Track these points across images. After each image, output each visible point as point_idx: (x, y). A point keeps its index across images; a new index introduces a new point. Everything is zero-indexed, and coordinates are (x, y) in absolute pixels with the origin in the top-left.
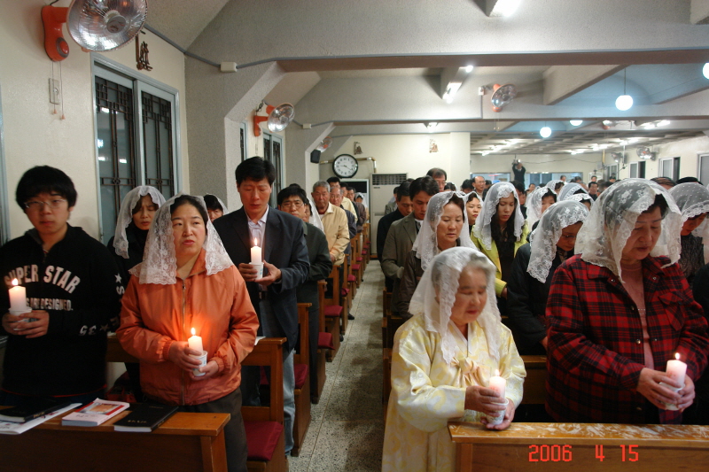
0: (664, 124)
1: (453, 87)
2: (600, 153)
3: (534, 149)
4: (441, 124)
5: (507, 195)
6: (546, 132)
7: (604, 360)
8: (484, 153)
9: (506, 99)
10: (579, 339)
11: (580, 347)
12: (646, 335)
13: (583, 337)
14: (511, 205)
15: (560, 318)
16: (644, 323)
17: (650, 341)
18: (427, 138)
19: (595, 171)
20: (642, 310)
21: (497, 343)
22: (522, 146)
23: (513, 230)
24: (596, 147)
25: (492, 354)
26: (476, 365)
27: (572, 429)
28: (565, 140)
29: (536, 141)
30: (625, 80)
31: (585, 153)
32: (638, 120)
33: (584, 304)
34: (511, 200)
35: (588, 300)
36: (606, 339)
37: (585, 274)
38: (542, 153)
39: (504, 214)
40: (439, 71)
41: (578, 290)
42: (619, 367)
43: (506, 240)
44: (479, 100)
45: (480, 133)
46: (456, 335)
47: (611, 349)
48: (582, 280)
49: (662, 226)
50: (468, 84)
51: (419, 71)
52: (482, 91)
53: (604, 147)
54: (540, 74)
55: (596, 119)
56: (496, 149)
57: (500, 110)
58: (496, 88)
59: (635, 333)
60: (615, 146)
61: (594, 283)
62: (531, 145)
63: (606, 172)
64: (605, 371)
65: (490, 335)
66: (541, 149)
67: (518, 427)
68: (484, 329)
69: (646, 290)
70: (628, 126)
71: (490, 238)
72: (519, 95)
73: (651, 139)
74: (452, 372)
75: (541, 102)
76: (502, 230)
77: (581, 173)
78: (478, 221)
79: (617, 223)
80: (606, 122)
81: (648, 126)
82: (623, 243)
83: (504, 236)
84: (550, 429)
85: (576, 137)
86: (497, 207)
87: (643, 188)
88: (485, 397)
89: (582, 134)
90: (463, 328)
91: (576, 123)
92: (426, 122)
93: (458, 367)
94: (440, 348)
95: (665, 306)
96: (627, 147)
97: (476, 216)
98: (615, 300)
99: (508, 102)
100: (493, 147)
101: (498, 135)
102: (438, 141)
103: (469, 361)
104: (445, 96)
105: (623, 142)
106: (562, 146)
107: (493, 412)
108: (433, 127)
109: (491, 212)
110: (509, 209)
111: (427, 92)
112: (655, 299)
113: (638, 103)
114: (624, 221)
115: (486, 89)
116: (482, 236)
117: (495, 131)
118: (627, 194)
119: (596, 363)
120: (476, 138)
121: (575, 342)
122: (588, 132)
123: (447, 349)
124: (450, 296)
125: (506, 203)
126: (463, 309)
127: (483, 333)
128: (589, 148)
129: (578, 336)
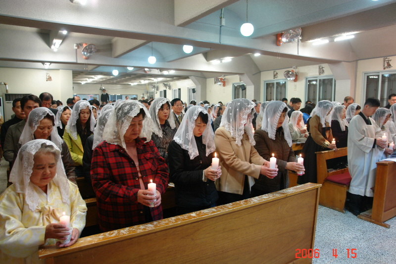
0: (172, 72)
1: (57, 42)
2: (145, 85)
3: (111, 82)
4: (52, 64)
5: (85, 108)
6: (116, 73)
7: (121, 191)
8: (83, 83)
9: (91, 52)
10: (108, 183)
11: (109, 187)
12: (140, 175)
13: (110, 181)
14: (88, 113)
15: (97, 174)
16: (138, 169)
17: (142, 177)
18: (44, 72)
19: (143, 94)
20: (137, 164)
21: (67, 194)
22: (104, 79)
23: (90, 127)
24: (143, 82)
25: (64, 201)
26: (52, 208)
27: (112, 234)
28: (127, 77)
29: (111, 77)
30: (152, 48)
31: (138, 85)
32: (161, 69)
33: (109, 164)
34: (88, 111)
35: (110, 162)
36: (121, 180)
37: (108, 150)
38: (116, 84)
39: (84, 118)
40: (48, 32)
41: (105, 158)
42: (128, 192)
43: (86, 133)
44: (75, 51)
45: (78, 71)
46: (39, 193)
47: (124, 185)
48: (107, 153)
49: (143, 123)
50: (67, 42)
51: (34, 29)
52: (76, 46)
53: (147, 82)
54: (110, 40)
55: (140, 67)
56: (89, 81)
57: (87, 58)
58: (84, 46)
59: (135, 175)
60: (152, 82)
61: (113, 153)
62: (109, 79)
63: (149, 95)
64: (122, 196)
65: (62, 190)
66: (115, 81)
67: (82, 240)
68: (59, 187)
69: (138, 153)
70: (156, 72)
71: (76, 133)
72: (98, 51)
73: (168, 79)
74: (37, 215)
75: (111, 56)
76: (83, 128)
77: (137, 95)
78: (69, 123)
79: (123, 122)
80: (146, 69)
81: (165, 73)
82: (124, 132)
83: (85, 131)
84: (100, 237)
85: (132, 76)
86: (79, 114)
87: (135, 105)
88: (56, 229)
89: (135, 74)
90: (44, 188)
91: (130, 69)
92: (43, 62)
93: (40, 212)
94: (26, 203)
95: (147, 160)
96: (158, 83)
97: (68, 119)
98: (124, 160)
99: (92, 54)
100: (87, 79)
101: (90, 72)
102: (52, 74)
103: (47, 207)
104: (53, 47)
105: (155, 80)
106: (126, 81)
107: (63, 238)
108: (47, 66)
109: (76, 117)
110: (87, 116)
111: (40, 43)
112: (142, 157)
113: (158, 60)
114: (126, 121)
115: (79, 45)
116: (71, 132)
117: (87, 70)
118: (127, 107)
119: (117, 193)
120: (76, 74)
121: (107, 184)
122: (137, 74)
123: (33, 202)
124: (29, 170)
125: (84, 112)
126: (39, 177)
127: (57, 189)
128: (140, 82)
129: (108, 182)
